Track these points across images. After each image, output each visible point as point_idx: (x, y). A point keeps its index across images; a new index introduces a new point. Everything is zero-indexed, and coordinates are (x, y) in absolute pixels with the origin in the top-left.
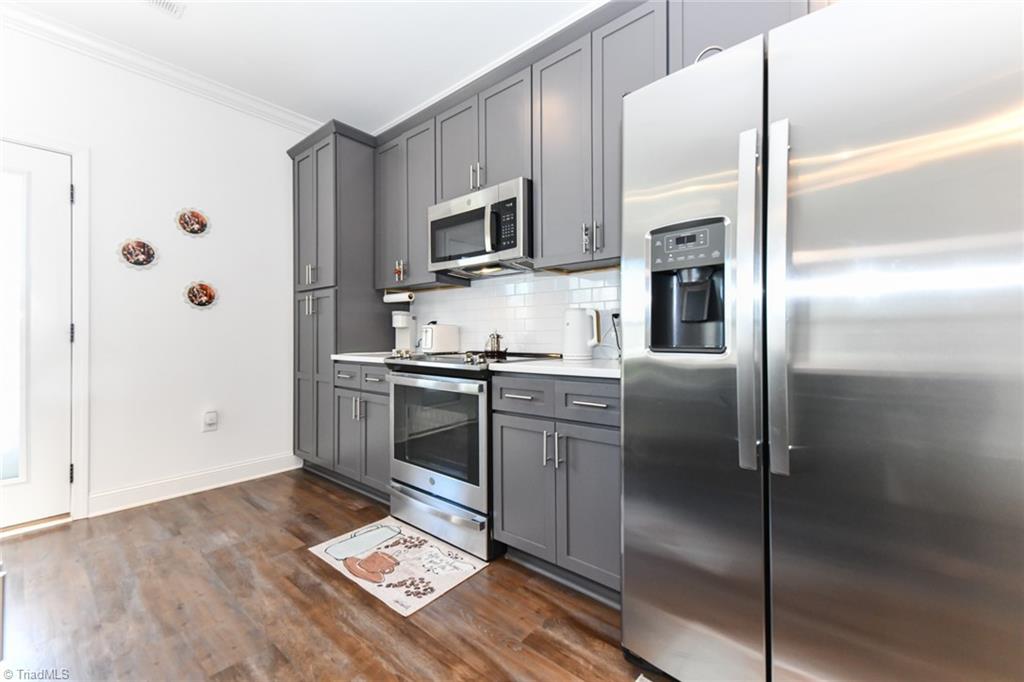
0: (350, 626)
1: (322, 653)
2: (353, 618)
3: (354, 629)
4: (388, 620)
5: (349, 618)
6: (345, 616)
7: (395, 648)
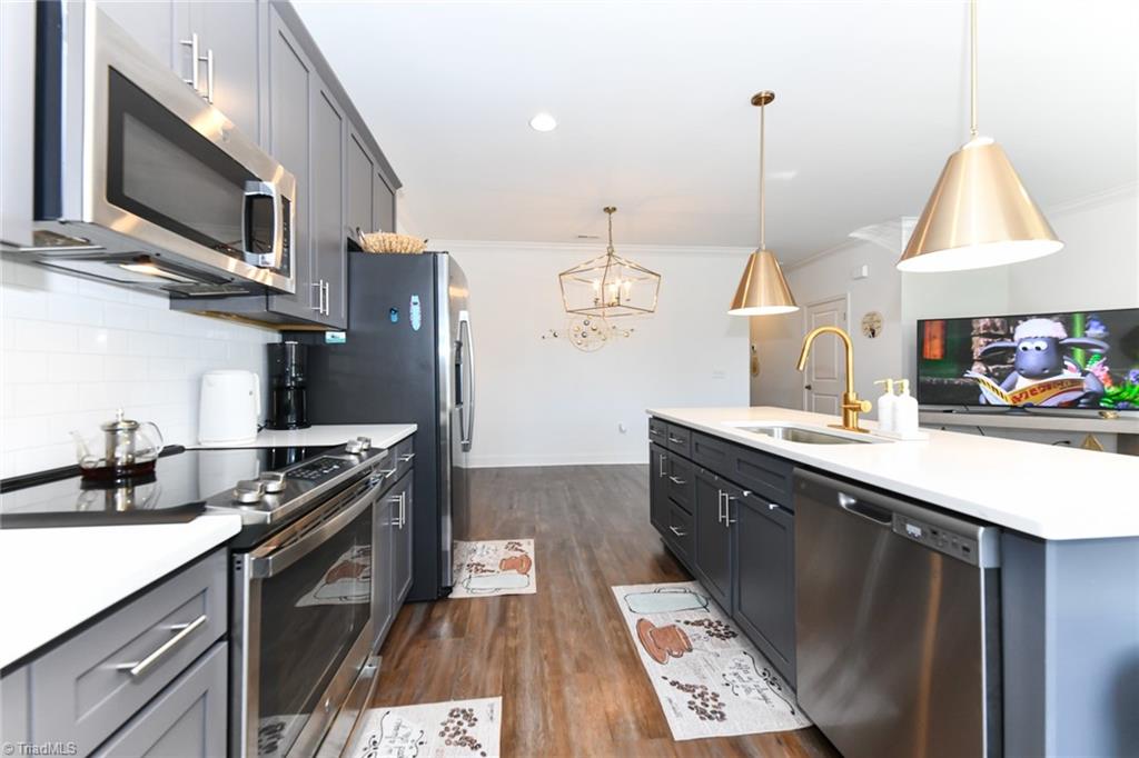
0: (545, 721)
1: (579, 706)
2: (538, 726)
3: (545, 713)
4: (514, 705)
5: (541, 729)
6: (542, 735)
7: (531, 678)
